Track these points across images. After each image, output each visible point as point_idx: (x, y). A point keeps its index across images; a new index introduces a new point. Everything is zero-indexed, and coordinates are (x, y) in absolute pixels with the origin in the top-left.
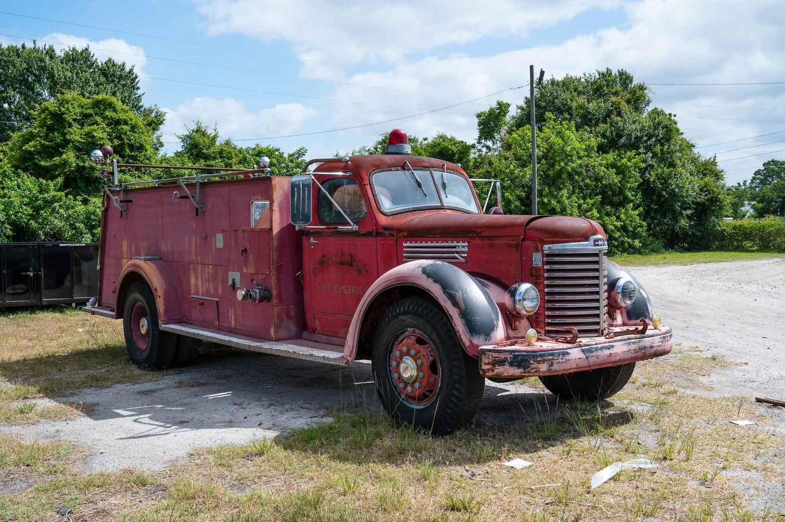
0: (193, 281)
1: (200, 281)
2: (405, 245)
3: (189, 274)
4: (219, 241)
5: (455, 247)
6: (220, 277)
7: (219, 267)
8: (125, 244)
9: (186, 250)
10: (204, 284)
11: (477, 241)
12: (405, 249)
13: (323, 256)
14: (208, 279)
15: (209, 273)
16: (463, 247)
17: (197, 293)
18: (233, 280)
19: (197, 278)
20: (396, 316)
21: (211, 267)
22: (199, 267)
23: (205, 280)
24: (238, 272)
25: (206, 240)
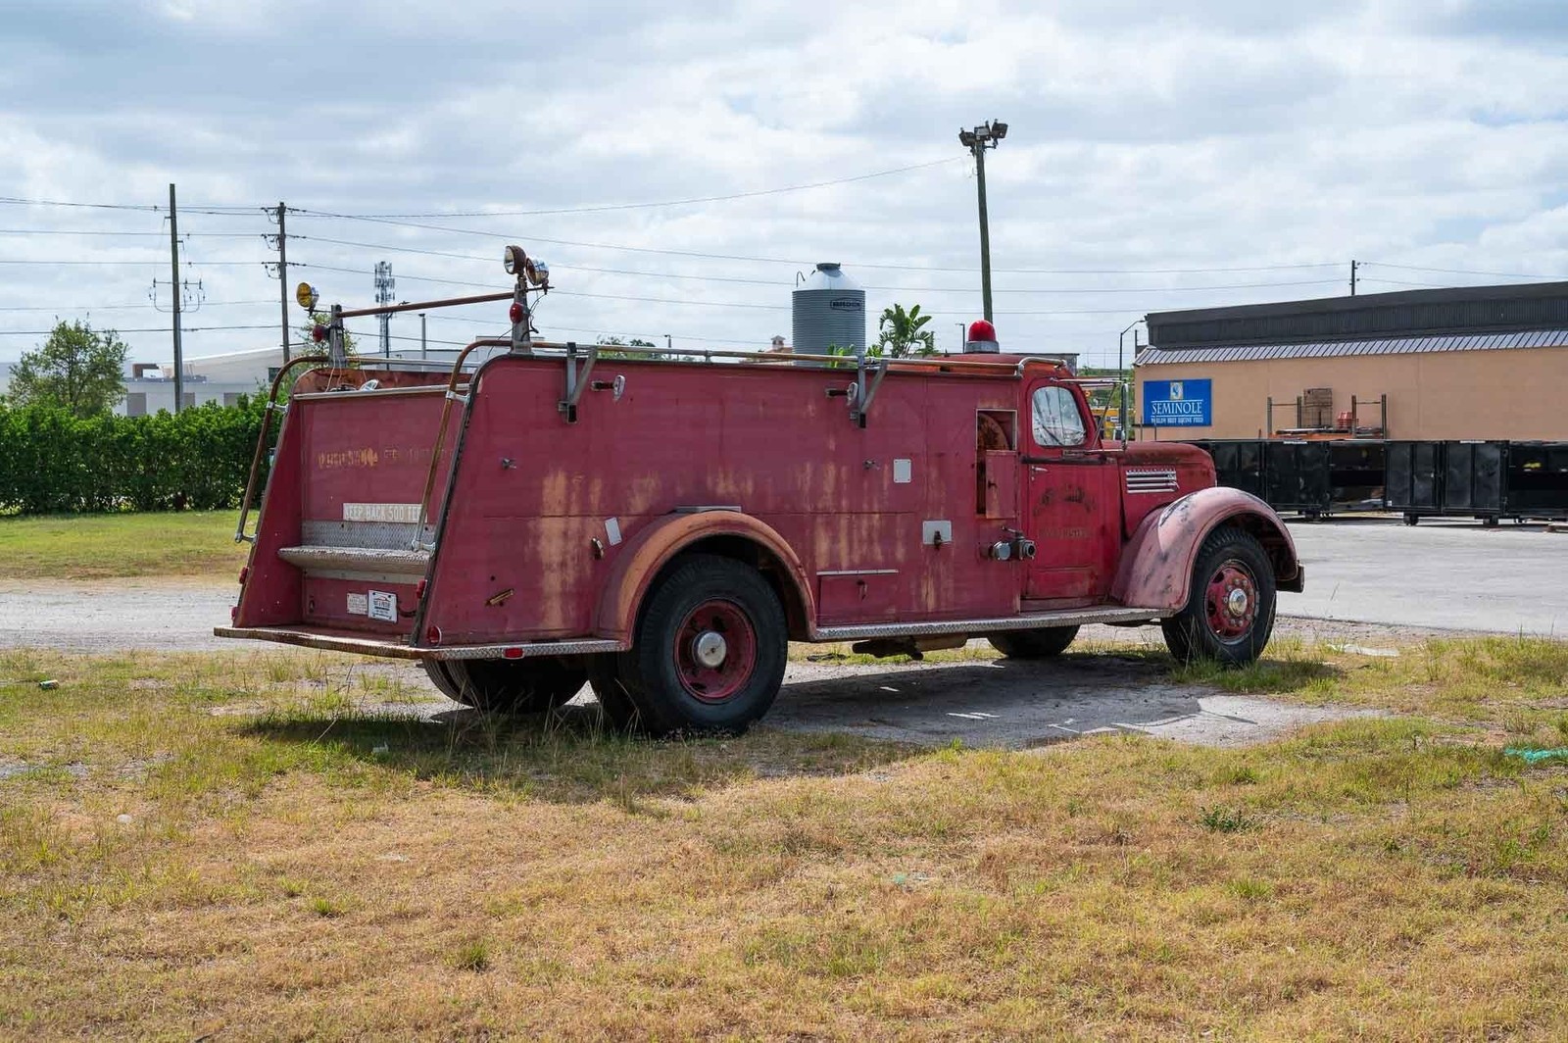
0: (823, 545)
1: (843, 544)
2: (1128, 474)
3: (812, 532)
4: (902, 471)
5: (1166, 476)
6: (900, 532)
7: (899, 517)
8: (555, 487)
9: (806, 489)
10: (856, 545)
11: (1182, 471)
12: (1128, 479)
13: (1047, 491)
14: (869, 535)
15: (870, 528)
16: (1173, 475)
17: (834, 565)
18: (938, 536)
19: (835, 540)
20: (1221, 549)
21: (877, 516)
22: (844, 522)
23: (860, 541)
24: (947, 519)
25: (866, 472)
